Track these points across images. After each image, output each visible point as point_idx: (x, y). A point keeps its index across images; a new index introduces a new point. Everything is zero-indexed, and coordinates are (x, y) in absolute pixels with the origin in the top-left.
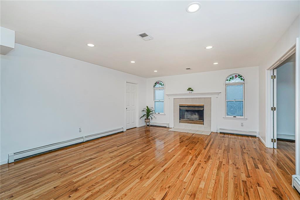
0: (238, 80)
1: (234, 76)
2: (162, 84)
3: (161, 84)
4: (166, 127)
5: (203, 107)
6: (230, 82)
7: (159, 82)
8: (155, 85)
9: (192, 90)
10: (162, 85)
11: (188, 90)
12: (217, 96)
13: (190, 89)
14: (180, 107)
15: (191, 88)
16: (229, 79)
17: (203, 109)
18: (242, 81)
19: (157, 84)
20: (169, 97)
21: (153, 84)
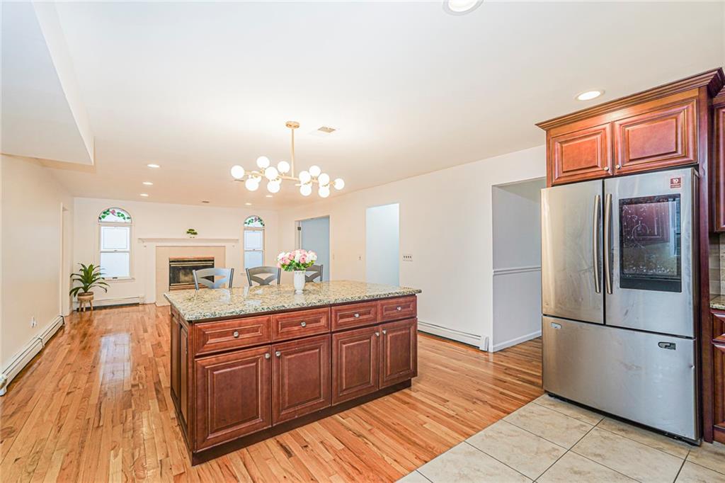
0: (258, 224)
1: (253, 218)
2: (126, 216)
3: (123, 215)
4: (137, 304)
5: (213, 261)
6: (249, 225)
7: (117, 211)
8: (104, 217)
9: (195, 234)
10: (124, 219)
11: (188, 233)
12: (234, 244)
13: (191, 232)
14: (170, 262)
15: (193, 230)
16: (247, 221)
17: (213, 264)
18: (262, 226)
19: (111, 214)
20: (145, 244)
21: (99, 213)
